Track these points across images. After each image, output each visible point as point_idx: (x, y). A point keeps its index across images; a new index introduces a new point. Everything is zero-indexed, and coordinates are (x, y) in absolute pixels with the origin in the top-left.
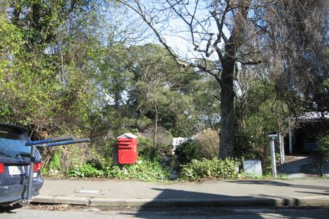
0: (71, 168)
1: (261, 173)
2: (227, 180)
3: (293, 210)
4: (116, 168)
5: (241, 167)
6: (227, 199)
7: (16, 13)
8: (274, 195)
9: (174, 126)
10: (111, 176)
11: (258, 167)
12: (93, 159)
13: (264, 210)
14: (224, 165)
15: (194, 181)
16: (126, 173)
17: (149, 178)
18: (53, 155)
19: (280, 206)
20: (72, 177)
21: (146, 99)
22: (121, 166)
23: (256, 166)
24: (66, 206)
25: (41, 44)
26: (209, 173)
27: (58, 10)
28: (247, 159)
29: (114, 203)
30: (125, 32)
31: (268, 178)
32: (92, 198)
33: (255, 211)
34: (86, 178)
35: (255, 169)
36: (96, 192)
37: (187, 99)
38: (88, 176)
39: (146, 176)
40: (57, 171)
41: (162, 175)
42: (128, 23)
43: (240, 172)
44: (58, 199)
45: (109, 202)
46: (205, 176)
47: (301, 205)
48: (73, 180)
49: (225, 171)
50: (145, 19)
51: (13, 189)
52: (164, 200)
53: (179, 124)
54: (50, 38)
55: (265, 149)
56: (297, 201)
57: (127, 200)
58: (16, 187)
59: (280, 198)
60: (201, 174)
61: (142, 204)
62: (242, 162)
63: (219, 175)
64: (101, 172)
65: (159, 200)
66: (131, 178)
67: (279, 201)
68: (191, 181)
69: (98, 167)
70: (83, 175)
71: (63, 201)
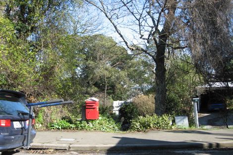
0: (51, 123)
1: (188, 125)
2: (165, 130)
3: (216, 151)
4: (84, 123)
5: (174, 121)
6: (169, 144)
7: (8, 11)
8: (201, 140)
9: (114, 93)
10: (81, 128)
11: (186, 122)
12: (66, 116)
13: (196, 151)
14: (162, 119)
15: (141, 131)
16: (91, 126)
17: (108, 130)
18: (38, 114)
19: (206, 148)
20: (52, 130)
21: (94, 74)
22: (88, 121)
23: (184, 120)
24: (52, 150)
25: (26, 33)
26: (152, 125)
27: (39, 9)
28: (178, 115)
29: (87, 147)
30: (85, 25)
31: (193, 128)
32: (71, 144)
33: (190, 152)
34: (62, 130)
35: (183, 123)
36: (73, 140)
37: (123, 74)
38: (64, 128)
39: (106, 128)
40: (40, 125)
41: (116, 128)
42: (87, 19)
43: (173, 125)
44: (45, 145)
45: (83, 147)
46: (149, 128)
47: (221, 147)
48: (53, 131)
49: (162, 124)
50: (107, 16)
51: (17, 138)
52: (124, 145)
53: (117, 91)
54: (33, 29)
55: (190, 108)
56: (218, 145)
57: (97, 146)
58: (19, 137)
59: (206, 142)
60: (145, 126)
61: (108, 149)
62: (174, 118)
63: (158, 127)
64: (73, 126)
65: (120, 145)
66: (95, 130)
67: (206, 145)
68: (139, 132)
69: (70, 122)
70: (60, 128)
71: (49, 146)
